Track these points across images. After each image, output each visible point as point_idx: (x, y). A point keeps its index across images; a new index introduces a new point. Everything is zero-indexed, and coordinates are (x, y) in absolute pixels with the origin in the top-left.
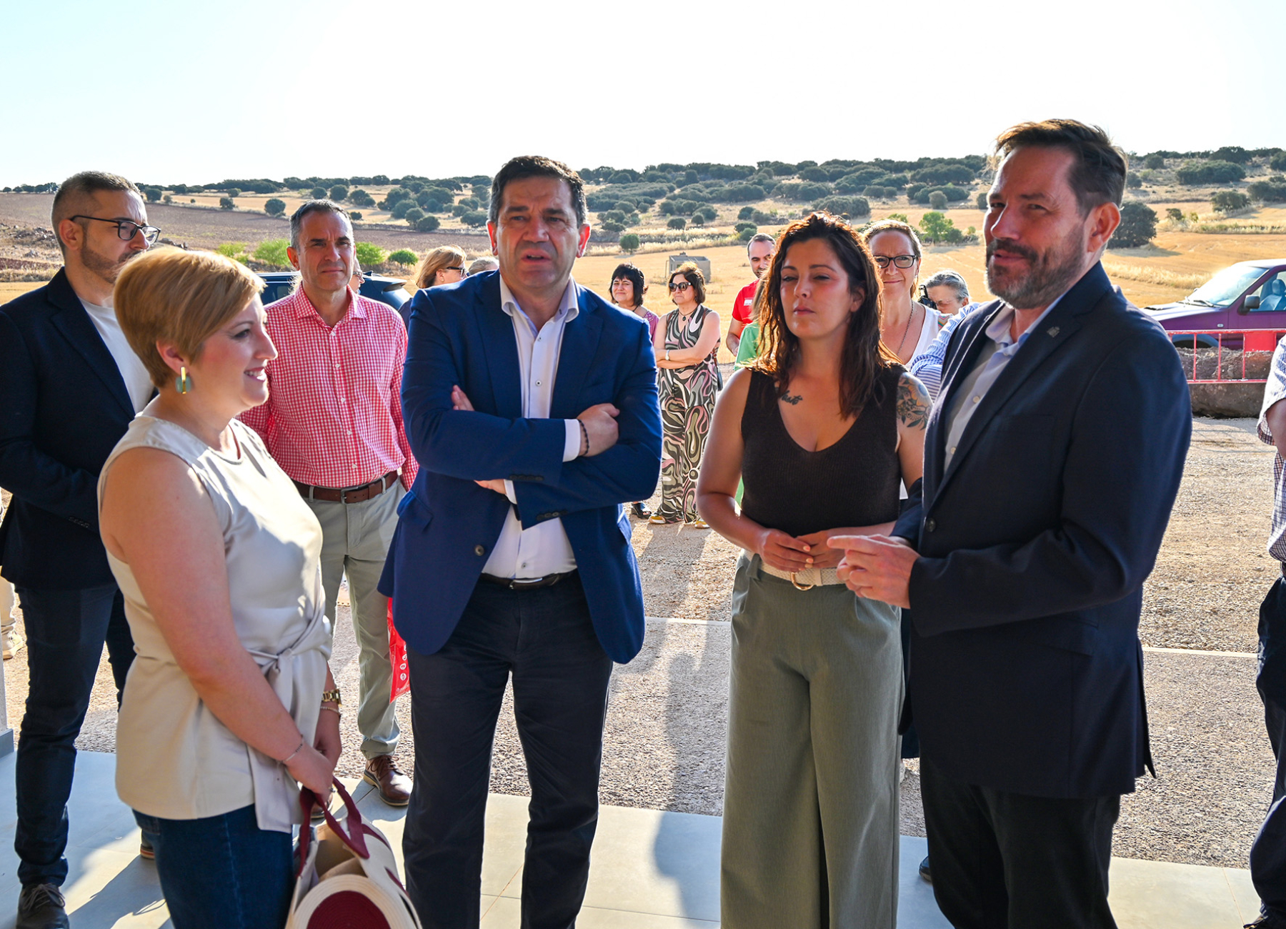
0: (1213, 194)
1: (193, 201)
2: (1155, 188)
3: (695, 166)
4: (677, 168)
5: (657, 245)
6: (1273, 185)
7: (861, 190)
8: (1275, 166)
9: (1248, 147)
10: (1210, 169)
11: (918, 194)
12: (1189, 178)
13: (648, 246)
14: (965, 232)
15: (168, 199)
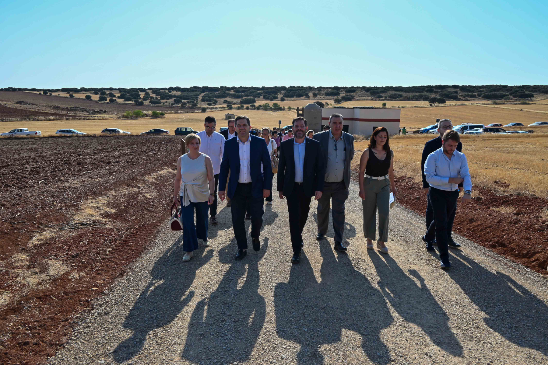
0: (334, 98)
1: (59, 95)
2: (320, 96)
3: (203, 87)
4: (198, 88)
5: (210, 110)
6: (346, 97)
7: (251, 96)
8: (346, 92)
9: (340, 86)
10: (332, 92)
11: (266, 97)
12: (327, 94)
13: (208, 110)
14: (282, 107)
15: (51, 94)
